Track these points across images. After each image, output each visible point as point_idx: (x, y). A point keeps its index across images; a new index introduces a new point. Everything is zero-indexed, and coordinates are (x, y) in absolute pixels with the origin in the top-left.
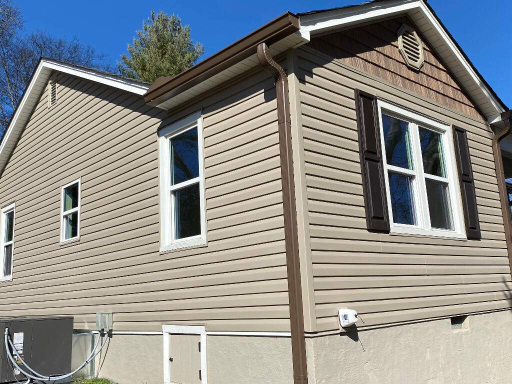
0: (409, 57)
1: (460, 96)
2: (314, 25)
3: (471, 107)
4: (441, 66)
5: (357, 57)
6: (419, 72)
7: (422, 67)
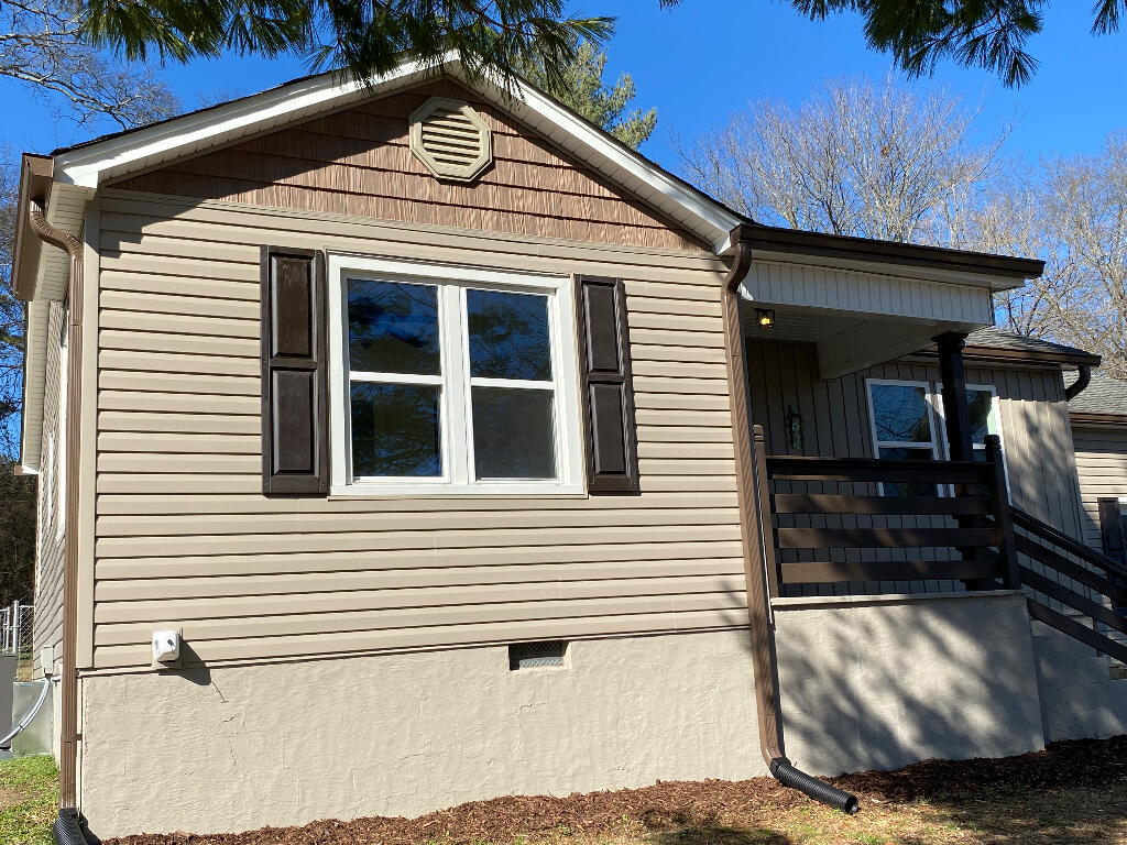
0: (437, 160)
1: (620, 211)
2: (111, 158)
3: (659, 228)
4: (555, 160)
5: (278, 184)
6: (474, 183)
7: (485, 172)
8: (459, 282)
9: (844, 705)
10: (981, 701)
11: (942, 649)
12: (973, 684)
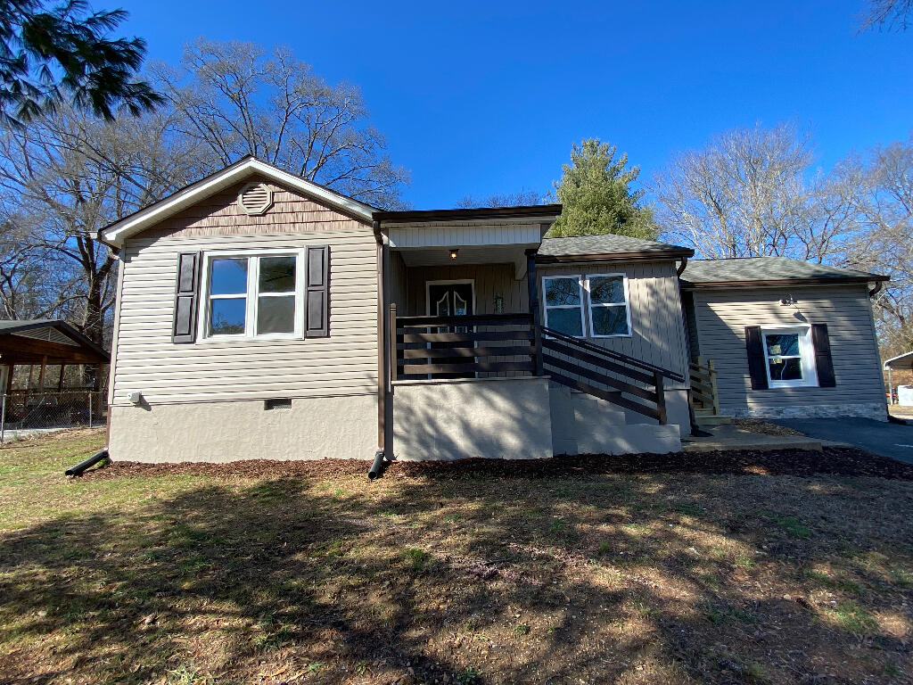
0: (248, 208)
1: (331, 215)
3: (348, 221)
4: (300, 199)
5: (188, 228)
6: (264, 214)
7: (269, 209)
8: (257, 256)
9: (429, 429)
10: (512, 431)
11: (491, 404)
12: (507, 422)
